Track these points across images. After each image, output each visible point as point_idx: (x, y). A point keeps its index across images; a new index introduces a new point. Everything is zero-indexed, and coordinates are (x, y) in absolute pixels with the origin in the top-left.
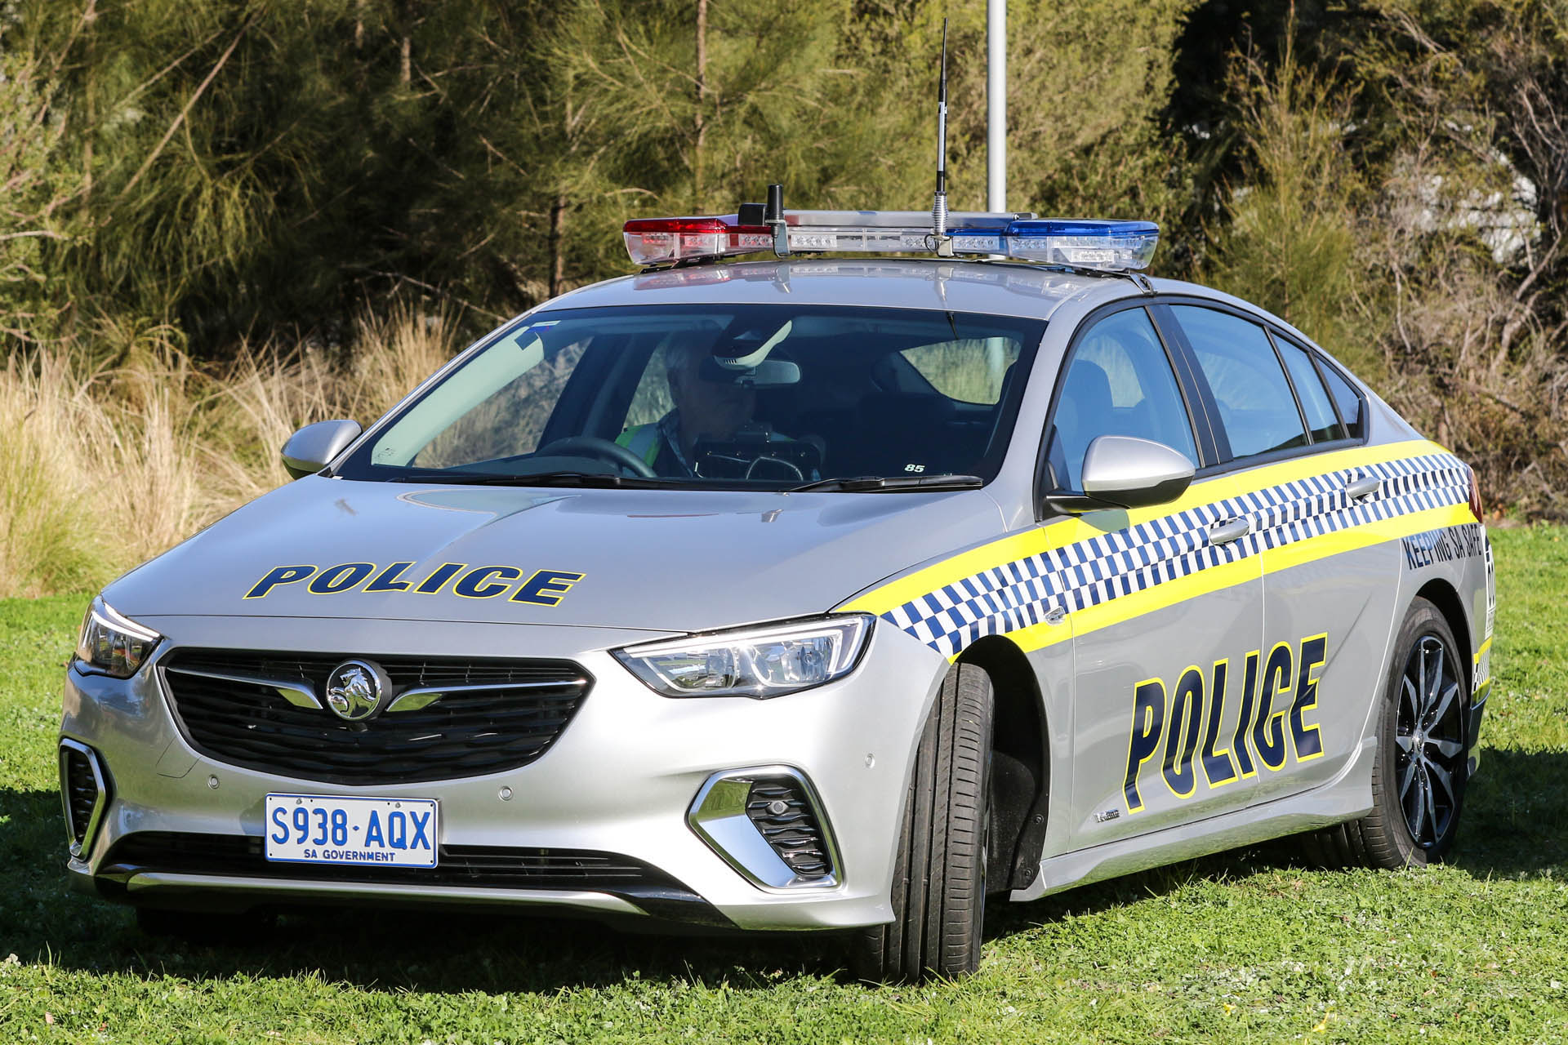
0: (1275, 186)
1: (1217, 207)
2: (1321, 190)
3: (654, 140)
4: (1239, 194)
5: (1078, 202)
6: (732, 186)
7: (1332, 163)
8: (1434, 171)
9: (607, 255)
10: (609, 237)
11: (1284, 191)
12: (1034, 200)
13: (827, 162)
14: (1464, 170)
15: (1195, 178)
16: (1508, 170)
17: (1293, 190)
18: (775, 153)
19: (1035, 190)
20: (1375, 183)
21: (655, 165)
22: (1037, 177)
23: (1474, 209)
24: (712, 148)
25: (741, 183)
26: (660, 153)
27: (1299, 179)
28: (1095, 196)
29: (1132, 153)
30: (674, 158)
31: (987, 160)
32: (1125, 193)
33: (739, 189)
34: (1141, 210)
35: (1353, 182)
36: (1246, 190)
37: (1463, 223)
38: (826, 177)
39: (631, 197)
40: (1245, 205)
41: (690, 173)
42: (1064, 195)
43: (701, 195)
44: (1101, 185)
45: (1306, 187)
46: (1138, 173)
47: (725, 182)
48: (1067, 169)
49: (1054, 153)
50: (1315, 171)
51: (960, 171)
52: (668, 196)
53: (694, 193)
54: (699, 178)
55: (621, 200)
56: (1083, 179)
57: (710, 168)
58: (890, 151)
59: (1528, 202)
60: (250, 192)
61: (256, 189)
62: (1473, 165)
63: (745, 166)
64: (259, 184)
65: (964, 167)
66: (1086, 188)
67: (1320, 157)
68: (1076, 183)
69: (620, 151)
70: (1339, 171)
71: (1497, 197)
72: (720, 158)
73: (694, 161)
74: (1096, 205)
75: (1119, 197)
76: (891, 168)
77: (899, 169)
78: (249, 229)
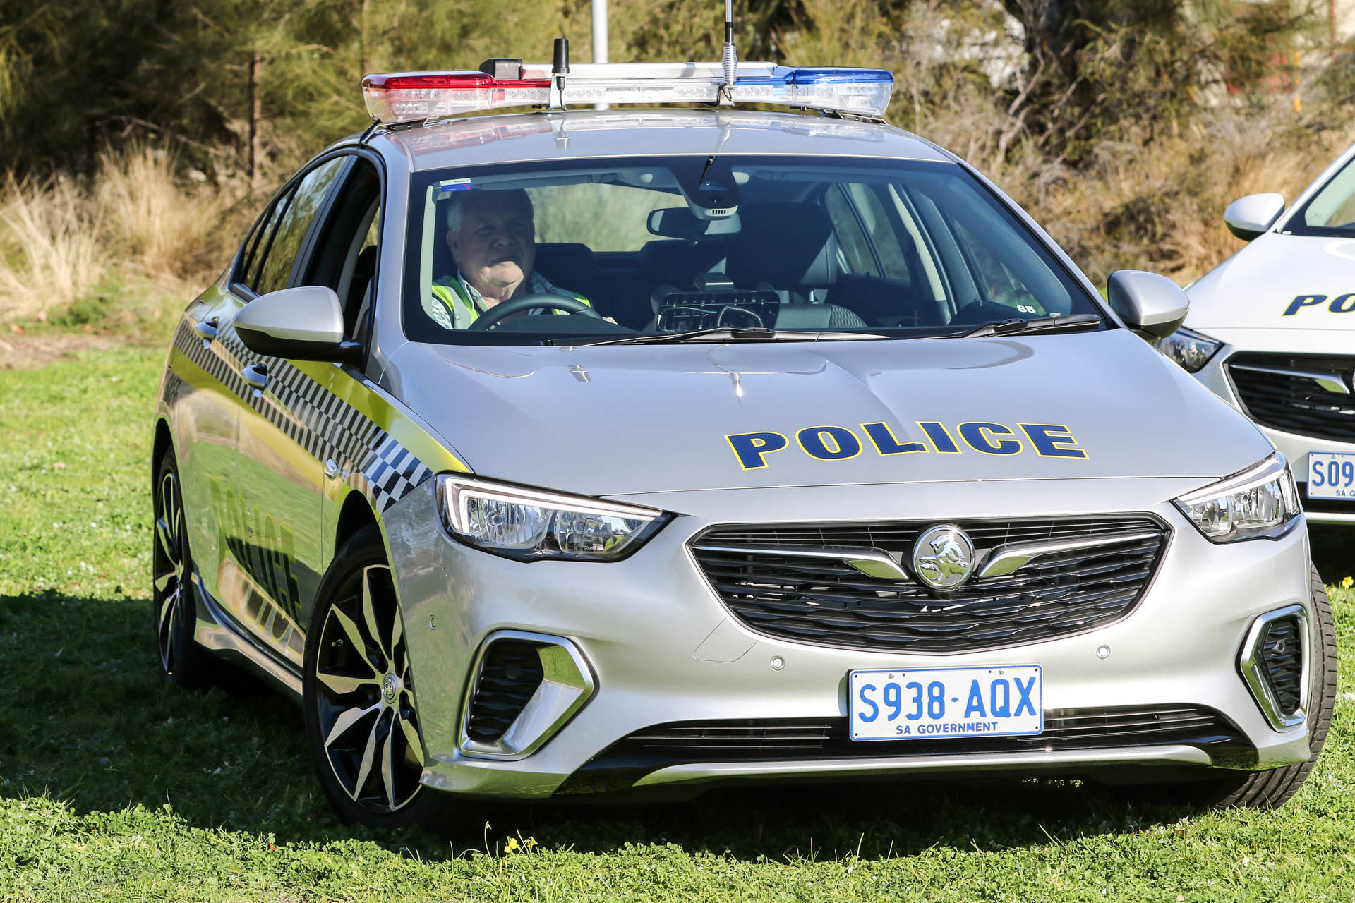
0: (818, 29)
1: (773, 48)
2: (856, 33)
3: (329, 7)
4: (790, 38)
5: (664, 48)
6: (392, 41)
7: (864, 11)
8: (942, 15)
9: (295, 97)
10: (296, 84)
11: (825, 32)
12: (629, 47)
13: (466, 20)
14: (967, 14)
15: (755, 25)
16: (1001, 13)
17: (832, 33)
18: (424, 14)
19: (630, 37)
20: (897, 25)
21: (331, 27)
22: (632, 28)
23: (975, 45)
24: (374, 12)
25: (399, 38)
26: (335, 17)
27: (837, 25)
28: (677, 42)
29: (705, 8)
30: (346, 22)
31: (591, 14)
32: (700, 40)
33: (397, 43)
34: (713, 52)
35: (880, 25)
36: (796, 35)
37: (967, 56)
38: (465, 32)
39: (312, 52)
40: (795, 46)
41: (357, 32)
42: (653, 42)
43: (367, 49)
44: (681, 33)
45: (843, 30)
46: (710, 24)
47: (386, 38)
48: (655, 21)
49: (645, 8)
50: (850, 18)
51: (571, 24)
52: (342, 51)
53: (362, 47)
54: (365, 37)
55: (305, 55)
56: (667, 28)
57: (375, 28)
58: (515, 11)
59: (1018, 38)
60: (14, 57)
61: (18, 55)
62: (973, 10)
63: (401, 25)
64: (21, 51)
65: (574, 21)
66: (670, 35)
67: (854, 6)
68: (662, 32)
69: (302, 16)
70: (868, 17)
71: (992, 36)
72: (381, 21)
73: (361, 21)
74: (678, 49)
75: (696, 42)
76: (516, 24)
77: (522, 24)
78: (13, 86)
